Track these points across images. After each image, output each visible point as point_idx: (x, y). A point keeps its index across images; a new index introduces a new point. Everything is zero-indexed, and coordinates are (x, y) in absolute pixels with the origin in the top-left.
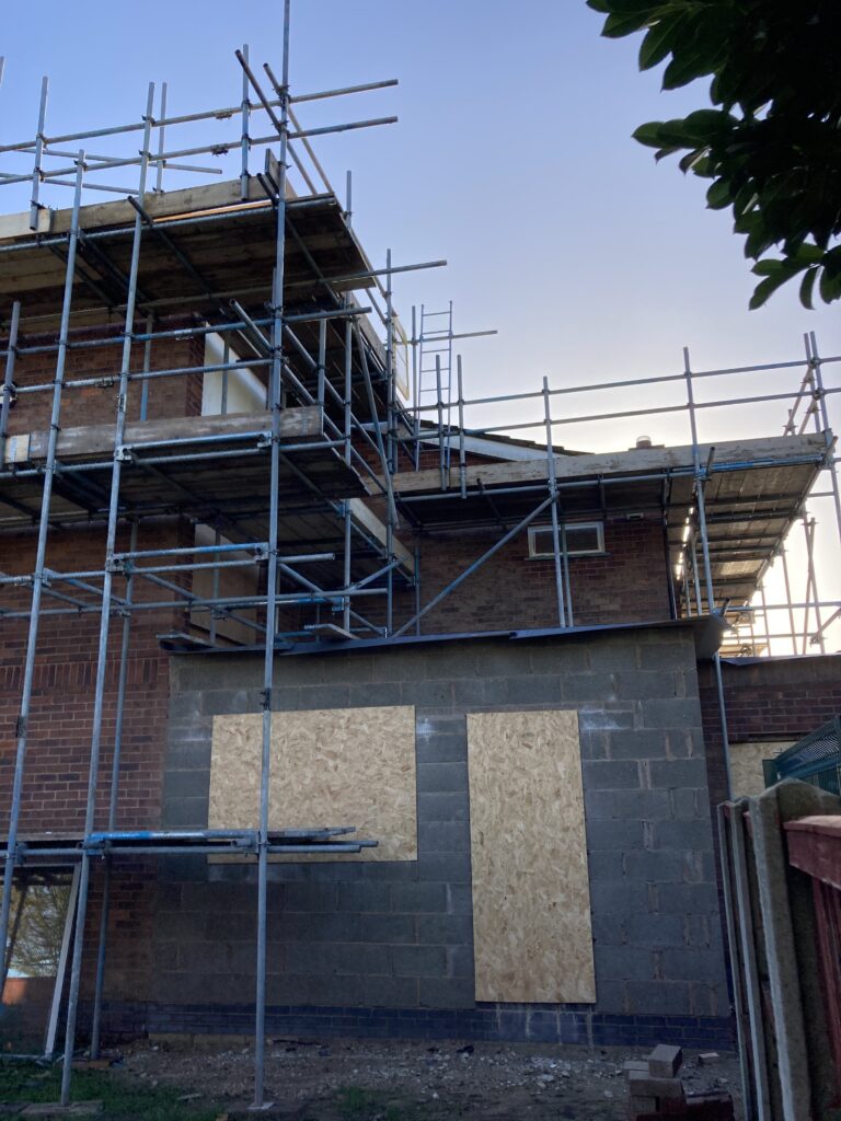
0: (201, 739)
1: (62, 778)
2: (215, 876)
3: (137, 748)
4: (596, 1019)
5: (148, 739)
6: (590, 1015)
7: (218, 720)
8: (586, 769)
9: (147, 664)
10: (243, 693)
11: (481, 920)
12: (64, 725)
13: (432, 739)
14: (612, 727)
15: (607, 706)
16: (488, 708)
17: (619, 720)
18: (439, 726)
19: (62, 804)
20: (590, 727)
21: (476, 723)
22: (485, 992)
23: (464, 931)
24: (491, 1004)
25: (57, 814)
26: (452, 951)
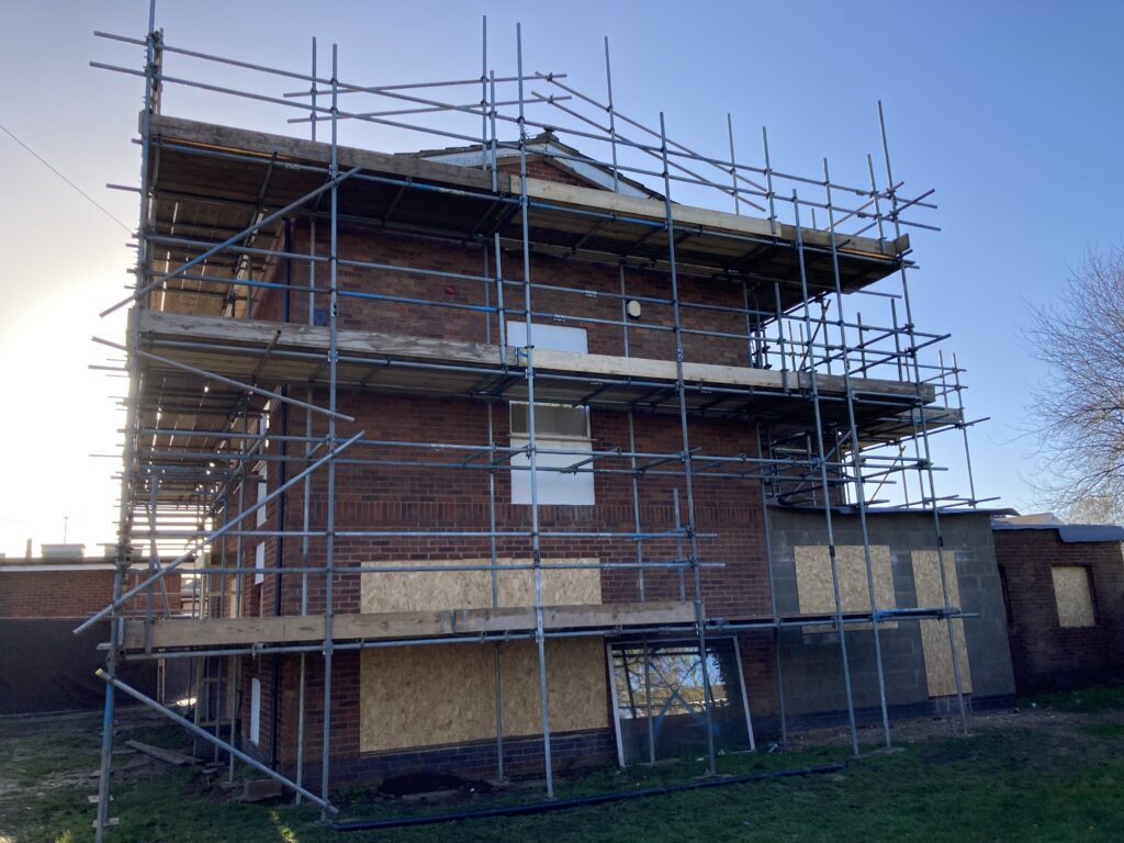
0: (788, 560)
1: (713, 582)
2: (807, 641)
3: (753, 565)
4: (973, 700)
5: (759, 559)
6: (970, 698)
7: (797, 549)
8: (959, 580)
9: (750, 511)
10: (806, 534)
11: (927, 658)
12: (709, 548)
13: (898, 564)
14: (966, 559)
15: (964, 549)
16: (920, 548)
17: (970, 556)
18: (899, 557)
19: (715, 599)
20: (958, 559)
21: (915, 554)
22: (933, 692)
23: (921, 663)
24: (933, 698)
25: (714, 605)
26: (917, 673)
